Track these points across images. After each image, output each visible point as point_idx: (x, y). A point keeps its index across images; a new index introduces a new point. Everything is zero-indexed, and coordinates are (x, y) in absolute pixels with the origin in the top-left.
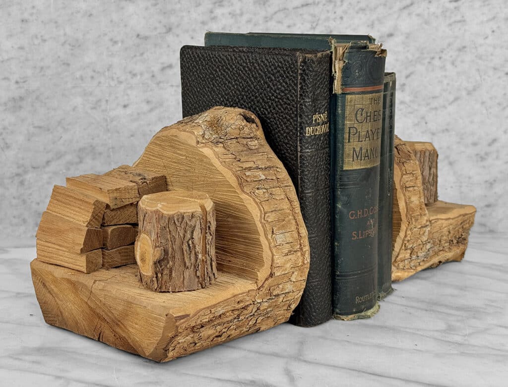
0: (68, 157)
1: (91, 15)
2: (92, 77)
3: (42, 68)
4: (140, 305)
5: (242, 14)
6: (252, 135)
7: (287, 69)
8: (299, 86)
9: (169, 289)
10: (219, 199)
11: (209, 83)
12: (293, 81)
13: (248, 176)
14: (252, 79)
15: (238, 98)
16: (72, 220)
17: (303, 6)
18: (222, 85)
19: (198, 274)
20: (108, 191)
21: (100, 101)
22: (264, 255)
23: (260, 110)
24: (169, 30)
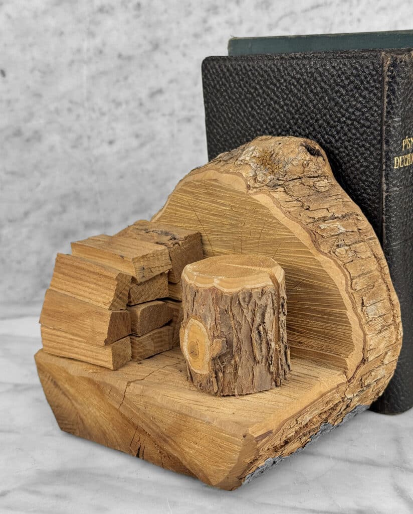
0: (49, 207)
1: (62, 33)
2: (70, 110)
3: (9, 102)
4: (201, 420)
5: (241, 22)
6: (319, 172)
7: (366, 78)
8: (386, 100)
9: (234, 392)
10: (283, 262)
11: (246, 106)
12: (375, 94)
13: (324, 229)
14: (311, 95)
15: (289, 123)
16: (87, 300)
17: (313, 8)
18: (264, 107)
19: (272, 369)
20: (133, 259)
21: (80, 137)
22: (354, 336)
23: (323, 137)
24: (156, 46)
